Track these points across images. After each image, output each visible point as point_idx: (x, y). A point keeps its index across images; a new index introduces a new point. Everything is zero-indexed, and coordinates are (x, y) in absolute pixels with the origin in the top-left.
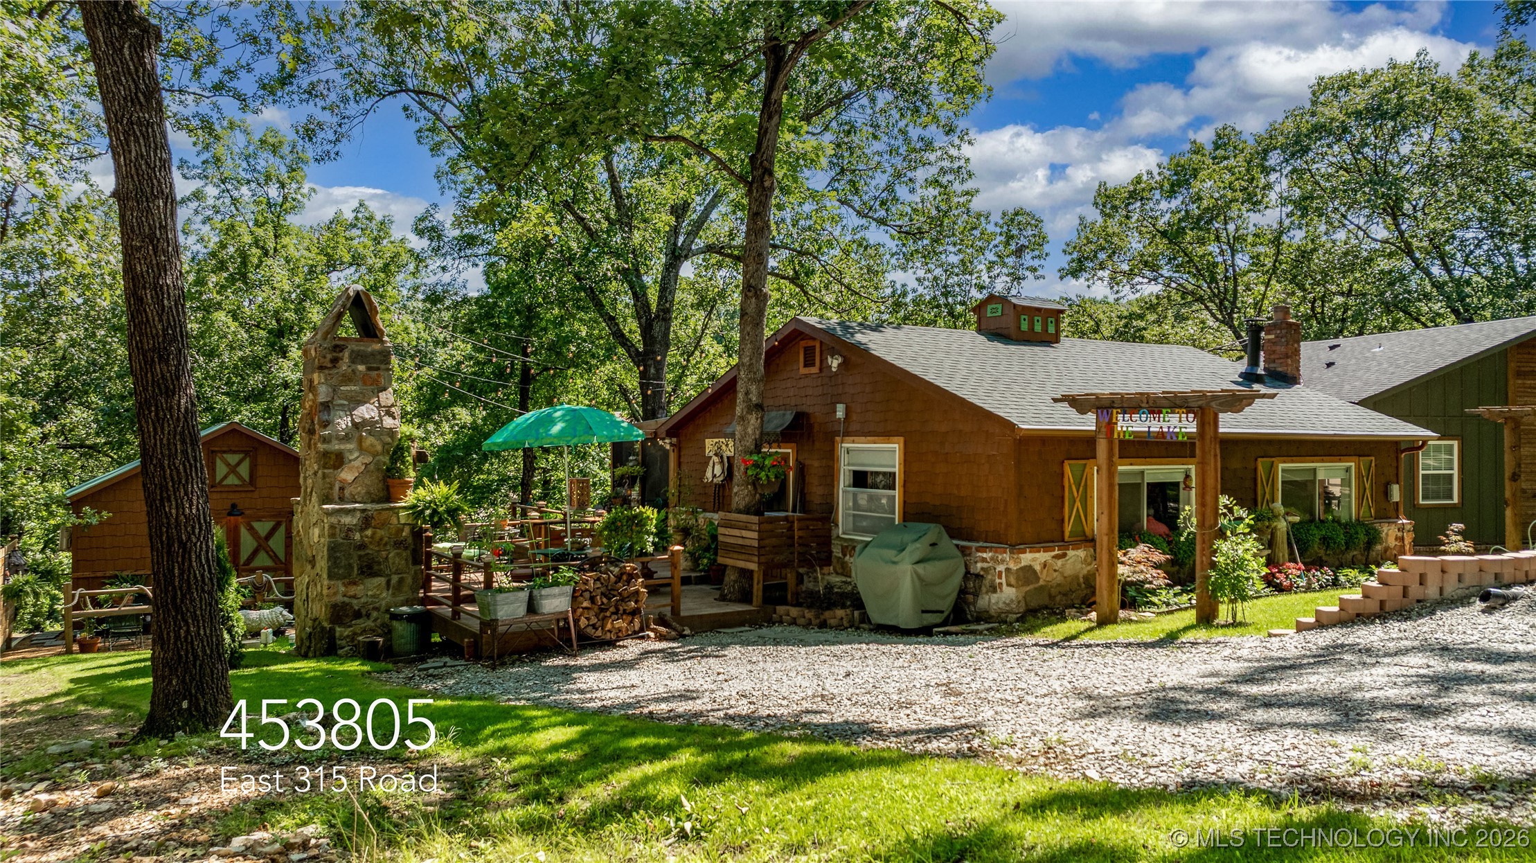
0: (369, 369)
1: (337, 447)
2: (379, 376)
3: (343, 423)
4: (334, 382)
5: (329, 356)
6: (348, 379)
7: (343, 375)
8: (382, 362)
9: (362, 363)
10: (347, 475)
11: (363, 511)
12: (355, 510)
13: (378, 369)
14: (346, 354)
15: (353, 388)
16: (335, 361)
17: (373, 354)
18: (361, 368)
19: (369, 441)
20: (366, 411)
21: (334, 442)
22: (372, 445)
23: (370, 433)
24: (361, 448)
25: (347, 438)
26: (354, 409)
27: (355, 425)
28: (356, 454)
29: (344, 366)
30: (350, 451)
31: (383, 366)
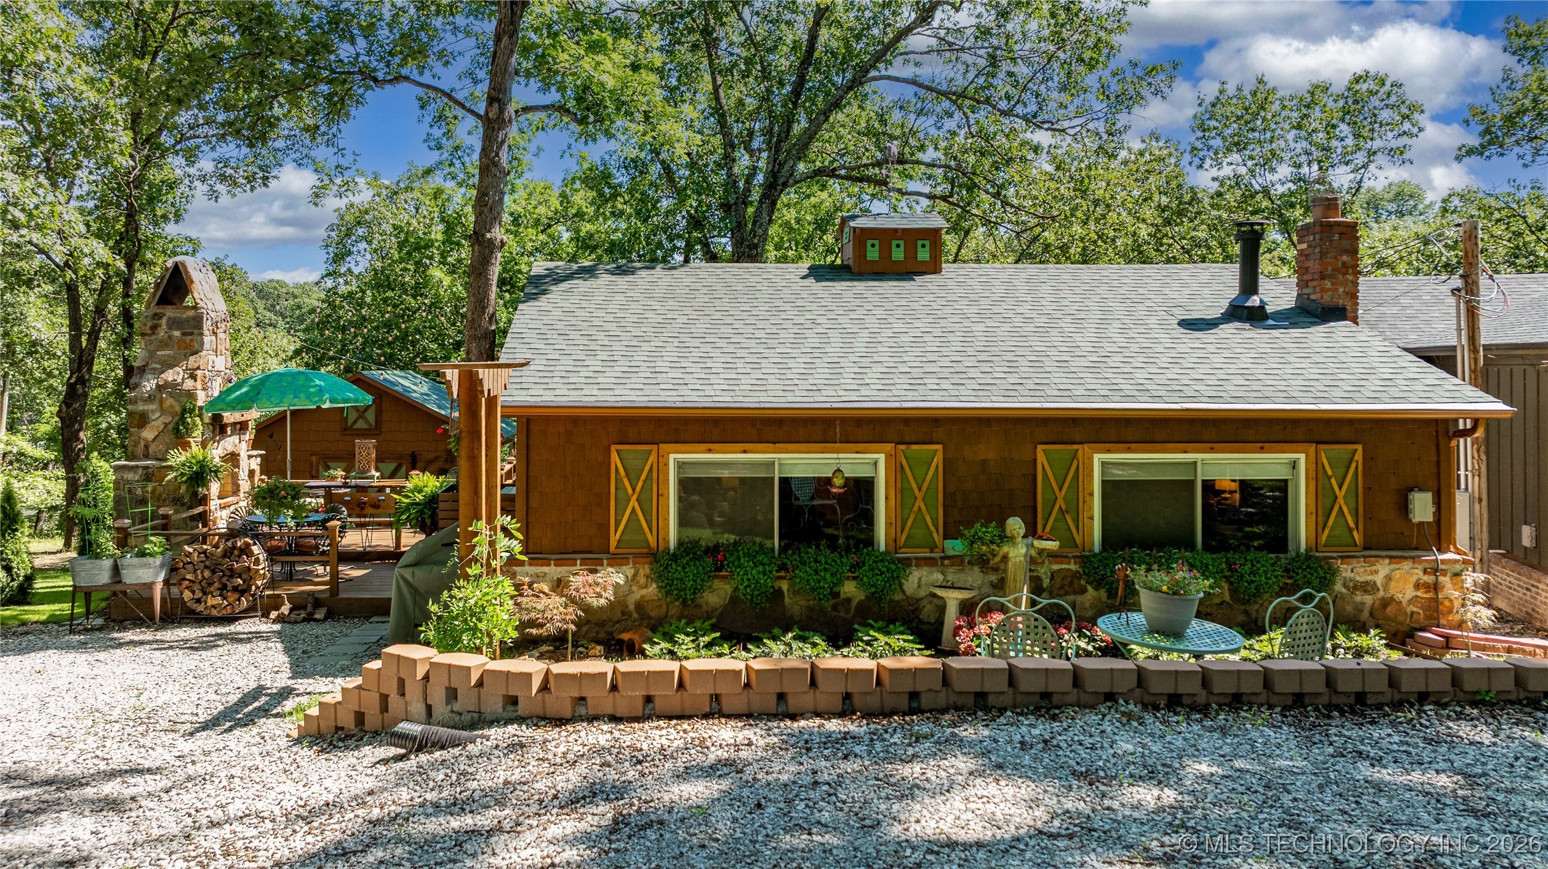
0: (183, 334)
1: (141, 408)
2: (192, 340)
3: (149, 385)
4: (152, 347)
5: (149, 324)
6: (164, 345)
7: (161, 341)
8: (195, 327)
9: (177, 329)
10: (148, 434)
11: (146, 467)
12: (137, 467)
13: (192, 334)
14: (164, 321)
15: (167, 352)
16: (154, 328)
17: (187, 320)
18: (177, 333)
19: (169, 402)
20: (169, 376)
21: (140, 403)
22: (171, 406)
23: (170, 394)
24: (163, 411)
25: (150, 398)
26: (163, 372)
27: (158, 386)
28: (158, 415)
29: (162, 333)
30: (153, 411)
31: (196, 331)
